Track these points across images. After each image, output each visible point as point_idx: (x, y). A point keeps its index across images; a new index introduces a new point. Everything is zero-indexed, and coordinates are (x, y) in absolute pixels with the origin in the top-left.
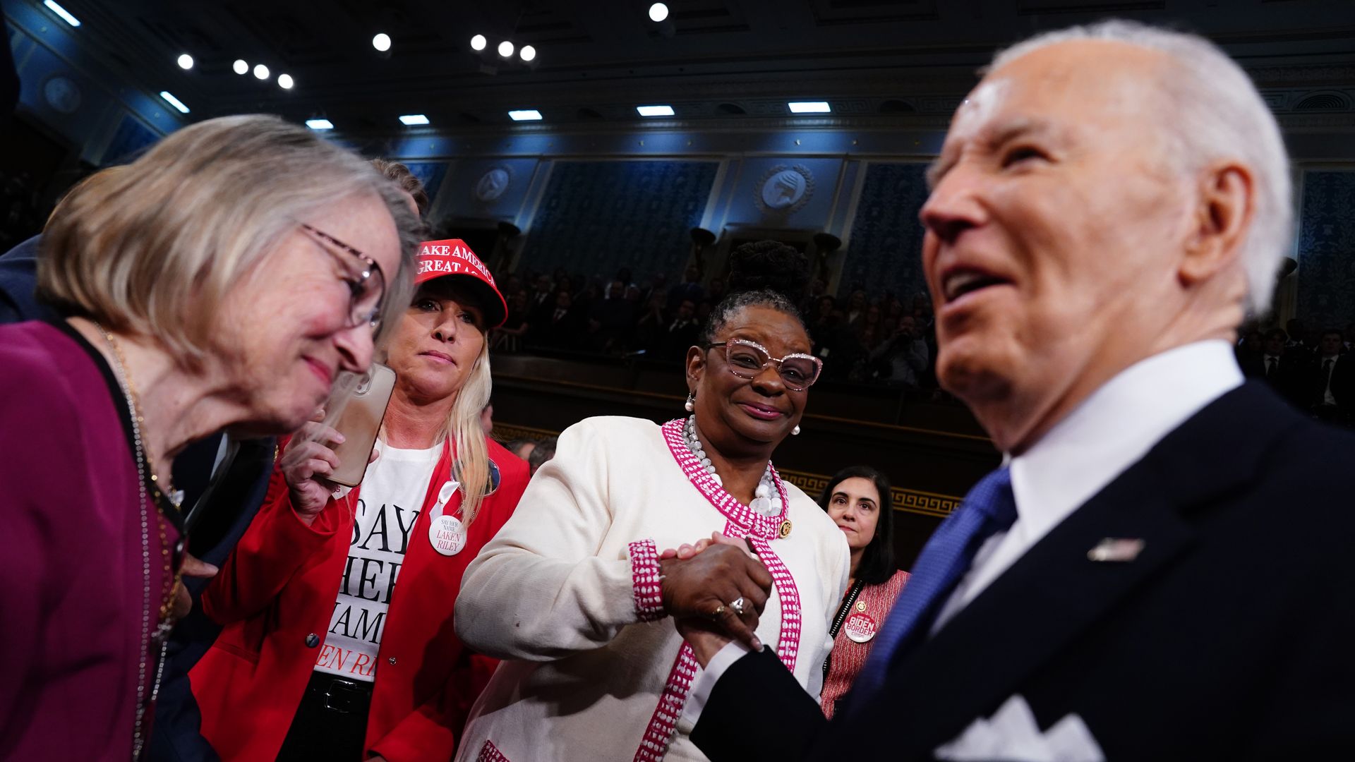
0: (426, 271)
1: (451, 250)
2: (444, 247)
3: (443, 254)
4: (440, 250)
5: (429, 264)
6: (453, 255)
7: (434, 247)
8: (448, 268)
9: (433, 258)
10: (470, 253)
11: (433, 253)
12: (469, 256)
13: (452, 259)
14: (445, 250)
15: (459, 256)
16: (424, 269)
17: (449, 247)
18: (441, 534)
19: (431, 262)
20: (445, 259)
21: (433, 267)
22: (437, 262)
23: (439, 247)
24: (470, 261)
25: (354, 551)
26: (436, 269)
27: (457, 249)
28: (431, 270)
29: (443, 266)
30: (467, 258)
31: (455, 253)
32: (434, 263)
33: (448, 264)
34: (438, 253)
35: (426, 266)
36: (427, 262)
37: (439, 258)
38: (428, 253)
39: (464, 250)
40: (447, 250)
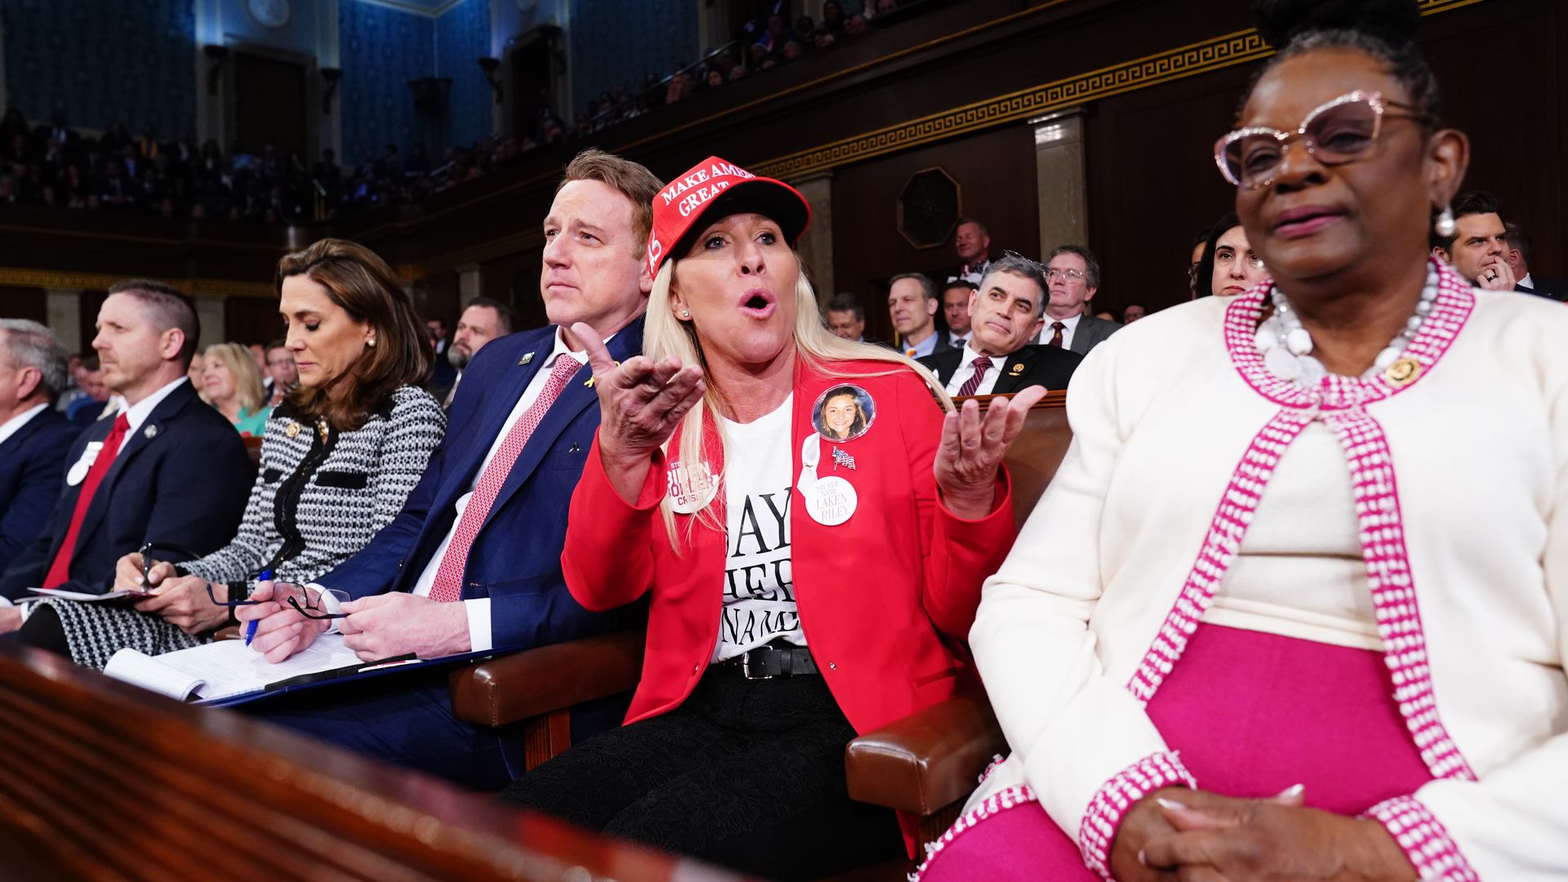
0: (693, 207)
1: (709, 172)
2: (698, 174)
3: (702, 180)
4: (696, 178)
5: (692, 198)
6: (714, 176)
7: (687, 179)
8: (715, 191)
9: (694, 190)
10: (731, 166)
11: (690, 186)
12: (731, 169)
13: (715, 181)
14: (701, 175)
15: (720, 174)
16: (690, 207)
17: (704, 171)
18: (821, 503)
19: (694, 196)
20: (707, 185)
21: (699, 199)
22: (700, 192)
23: (692, 176)
24: (735, 174)
25: (731, 563)
26: (704, 200)
27: (714, 167)
28: (698, 203)
29: (709, 192)
30: (731, 173)
31: (714, 173)
32: (698, 195)
33: (713, 187)
34: (696, 183)
35: (691, 202)
36: (689, 198)
37: (700, 186)
38: (685, 188)
39: (722, 165)
40: (704, 175)
